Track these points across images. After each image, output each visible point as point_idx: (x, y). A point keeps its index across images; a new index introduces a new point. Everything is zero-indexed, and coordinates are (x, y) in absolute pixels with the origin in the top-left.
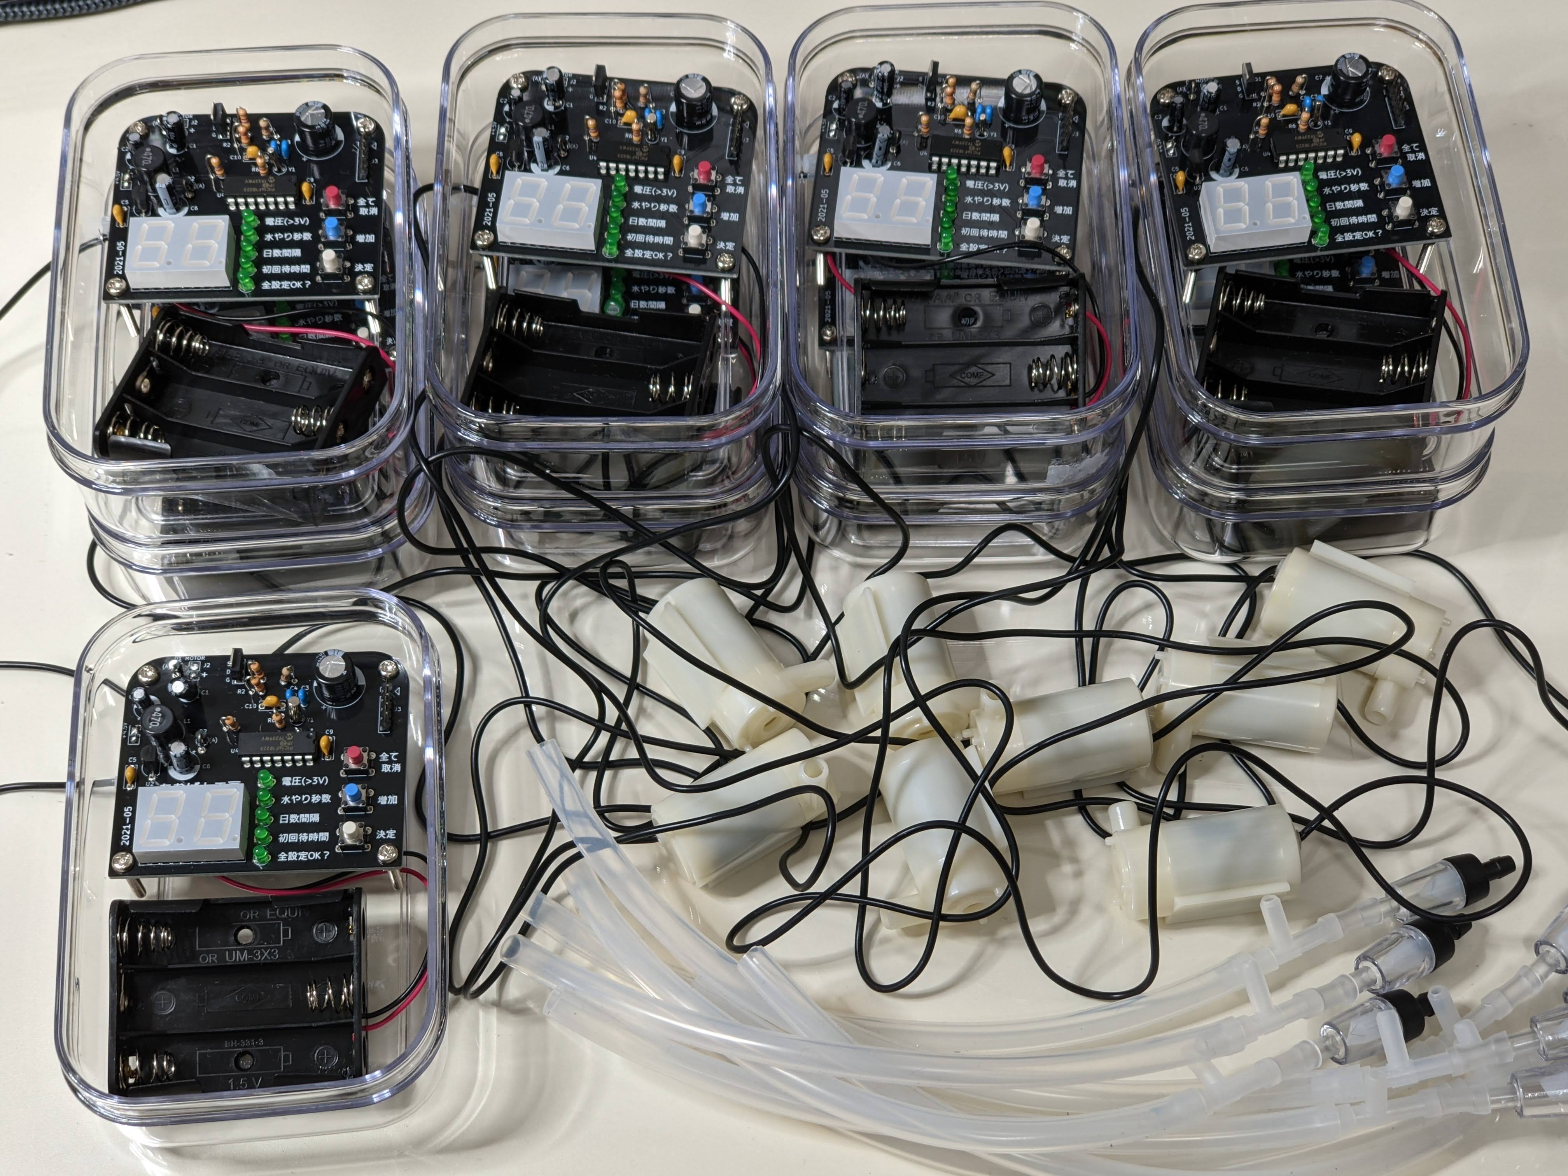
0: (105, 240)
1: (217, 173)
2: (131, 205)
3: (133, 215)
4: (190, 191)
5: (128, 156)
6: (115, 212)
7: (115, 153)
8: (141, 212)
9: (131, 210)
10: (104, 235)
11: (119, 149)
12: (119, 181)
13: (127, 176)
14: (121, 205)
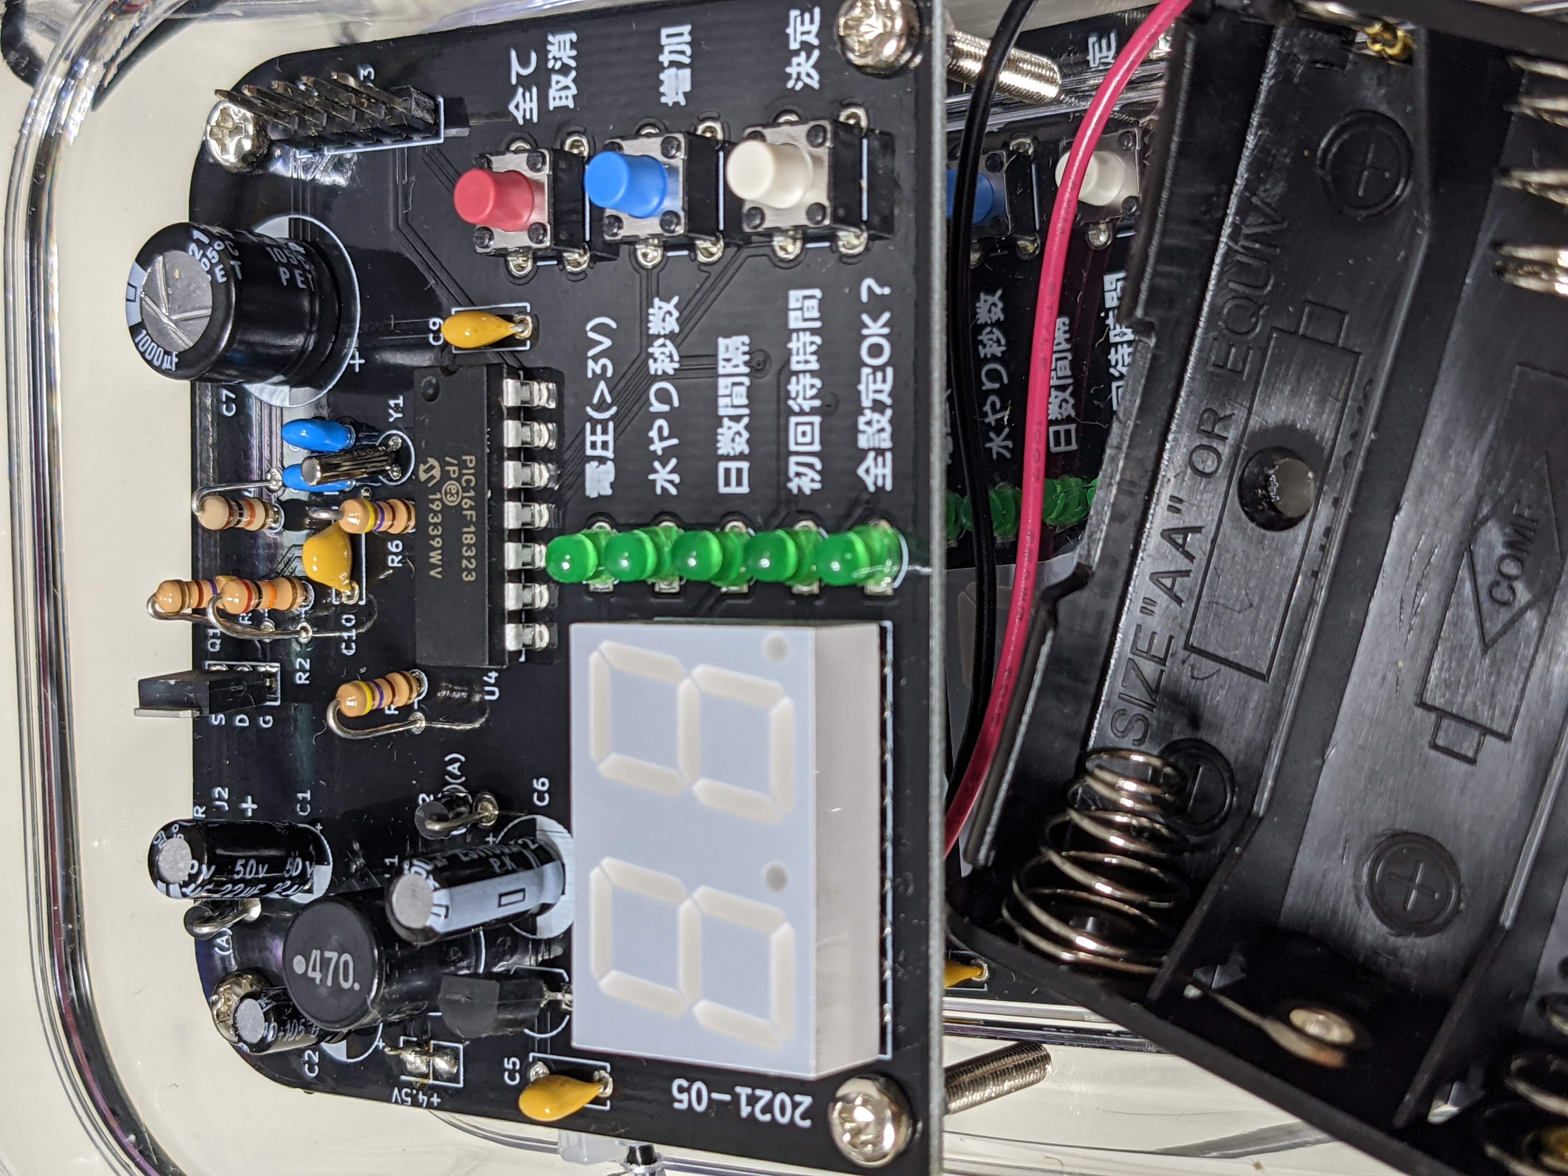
0: (649, 1158)
1: (402, 699)
2: (523, 1047)
3: (563, 1043)
4: (473, 809)
5: (338, 1051)
6: (549, 1113)
7: (322, 1100)
8: (555, 1004)
9: (542, 1046)
10: (631, 1159)
11: (308, 1086)
12: (429, 1090)
13: (413, 1060)
14: (525, 1083)
